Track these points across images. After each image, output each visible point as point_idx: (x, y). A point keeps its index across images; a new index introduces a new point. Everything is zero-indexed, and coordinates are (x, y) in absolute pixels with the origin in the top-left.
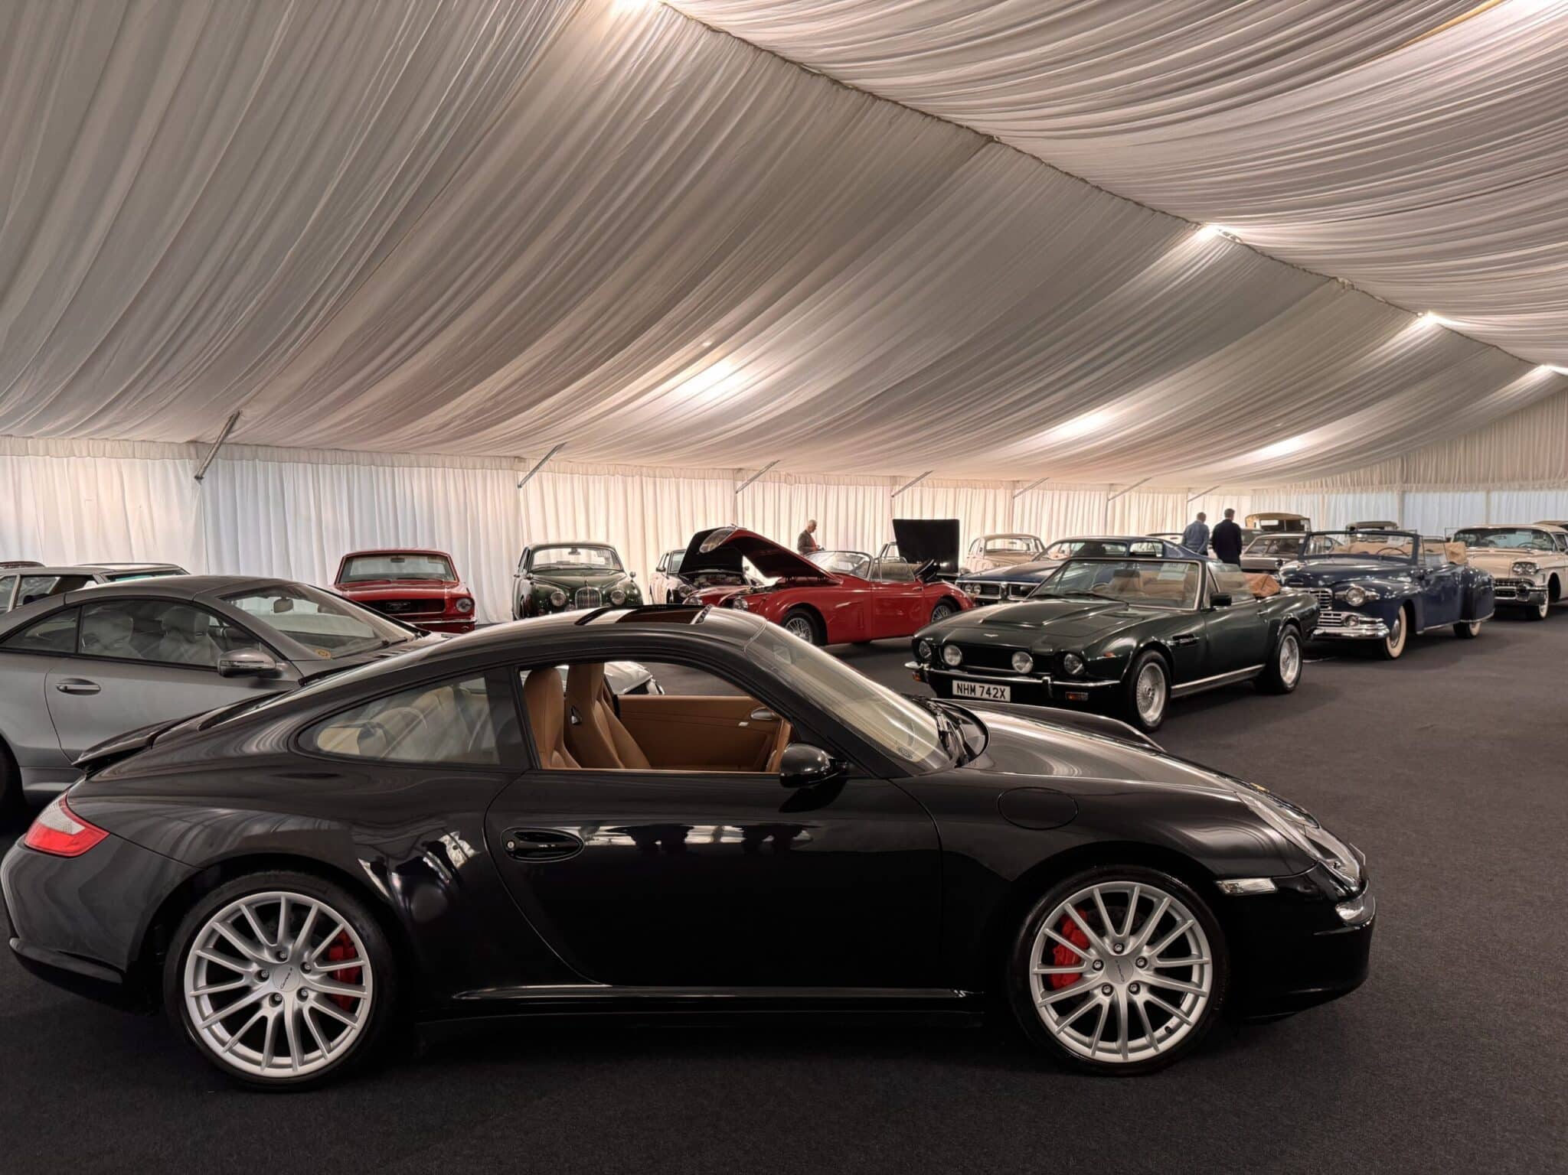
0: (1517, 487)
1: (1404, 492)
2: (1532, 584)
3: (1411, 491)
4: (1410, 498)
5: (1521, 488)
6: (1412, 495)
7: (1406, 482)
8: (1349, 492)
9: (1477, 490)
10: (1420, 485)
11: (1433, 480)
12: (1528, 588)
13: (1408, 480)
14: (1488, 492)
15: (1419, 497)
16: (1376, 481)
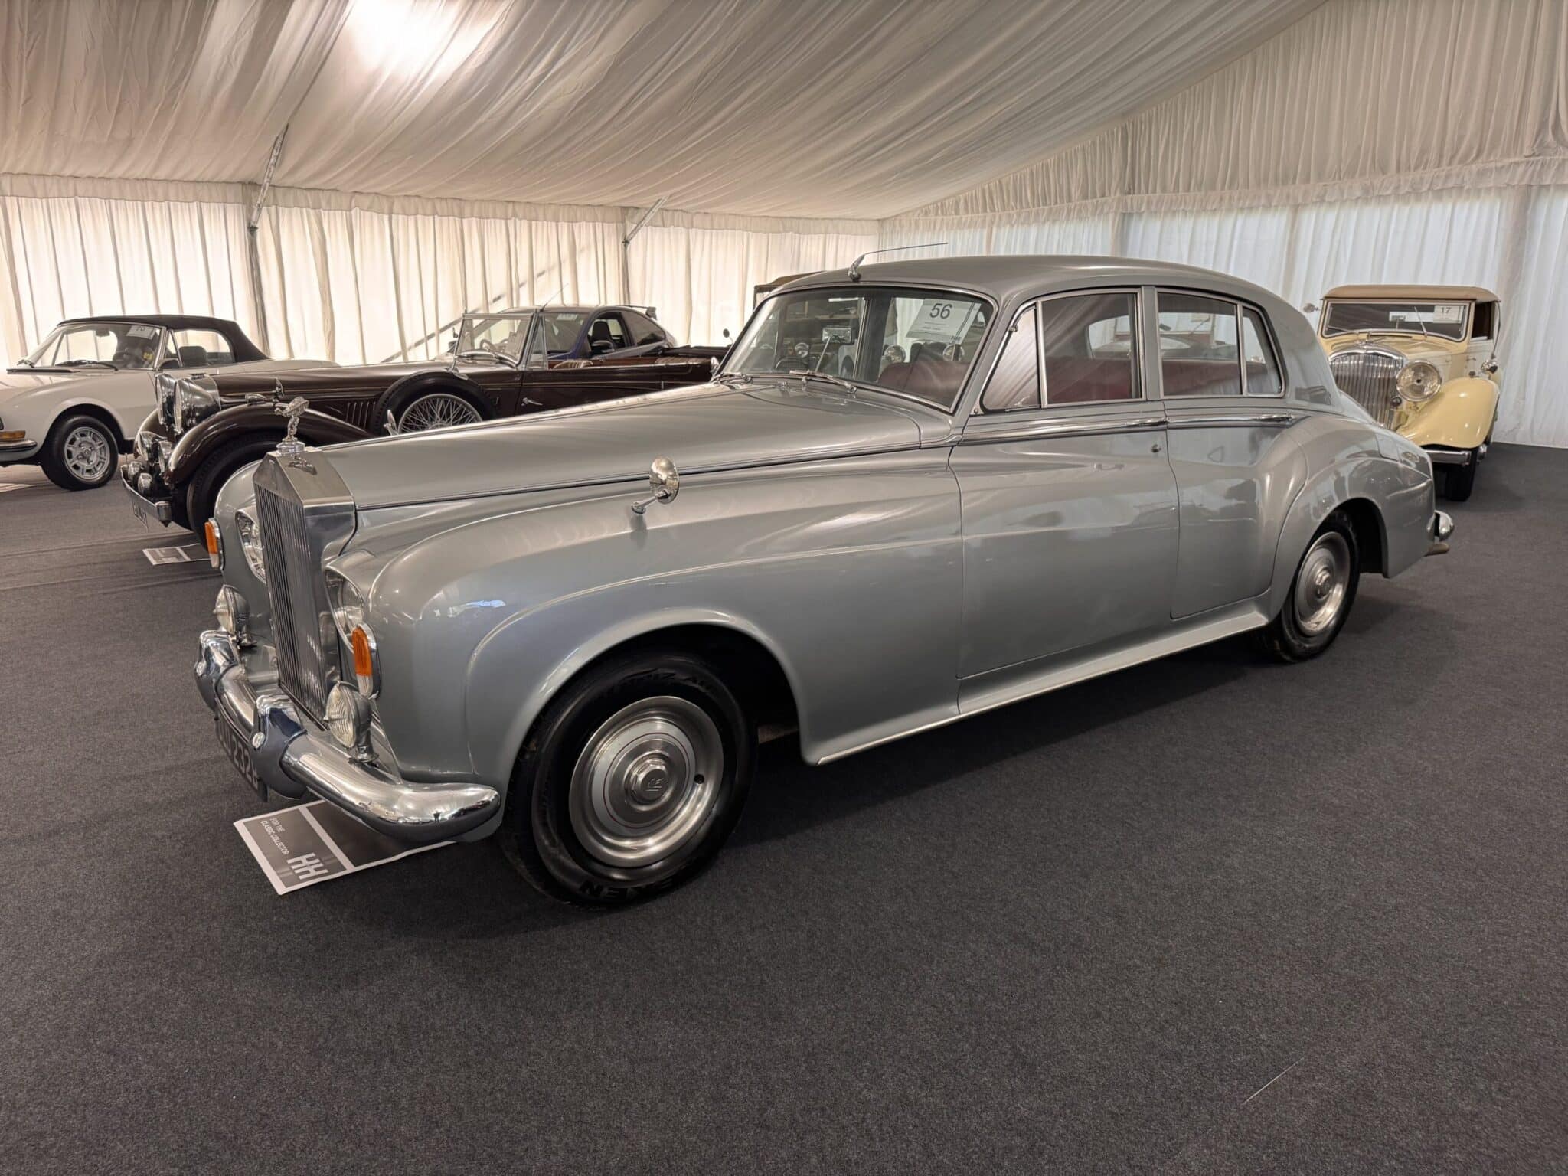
0: (1358, 193)
1: (1126, 217)
4: (1139, 226)
5: (1368, 195)
6: (1141, 219)
9: (1271, 204)
10: (1157, 197)
14: (1296, 209)
15: (1155, 226)
16: (1076, 194)
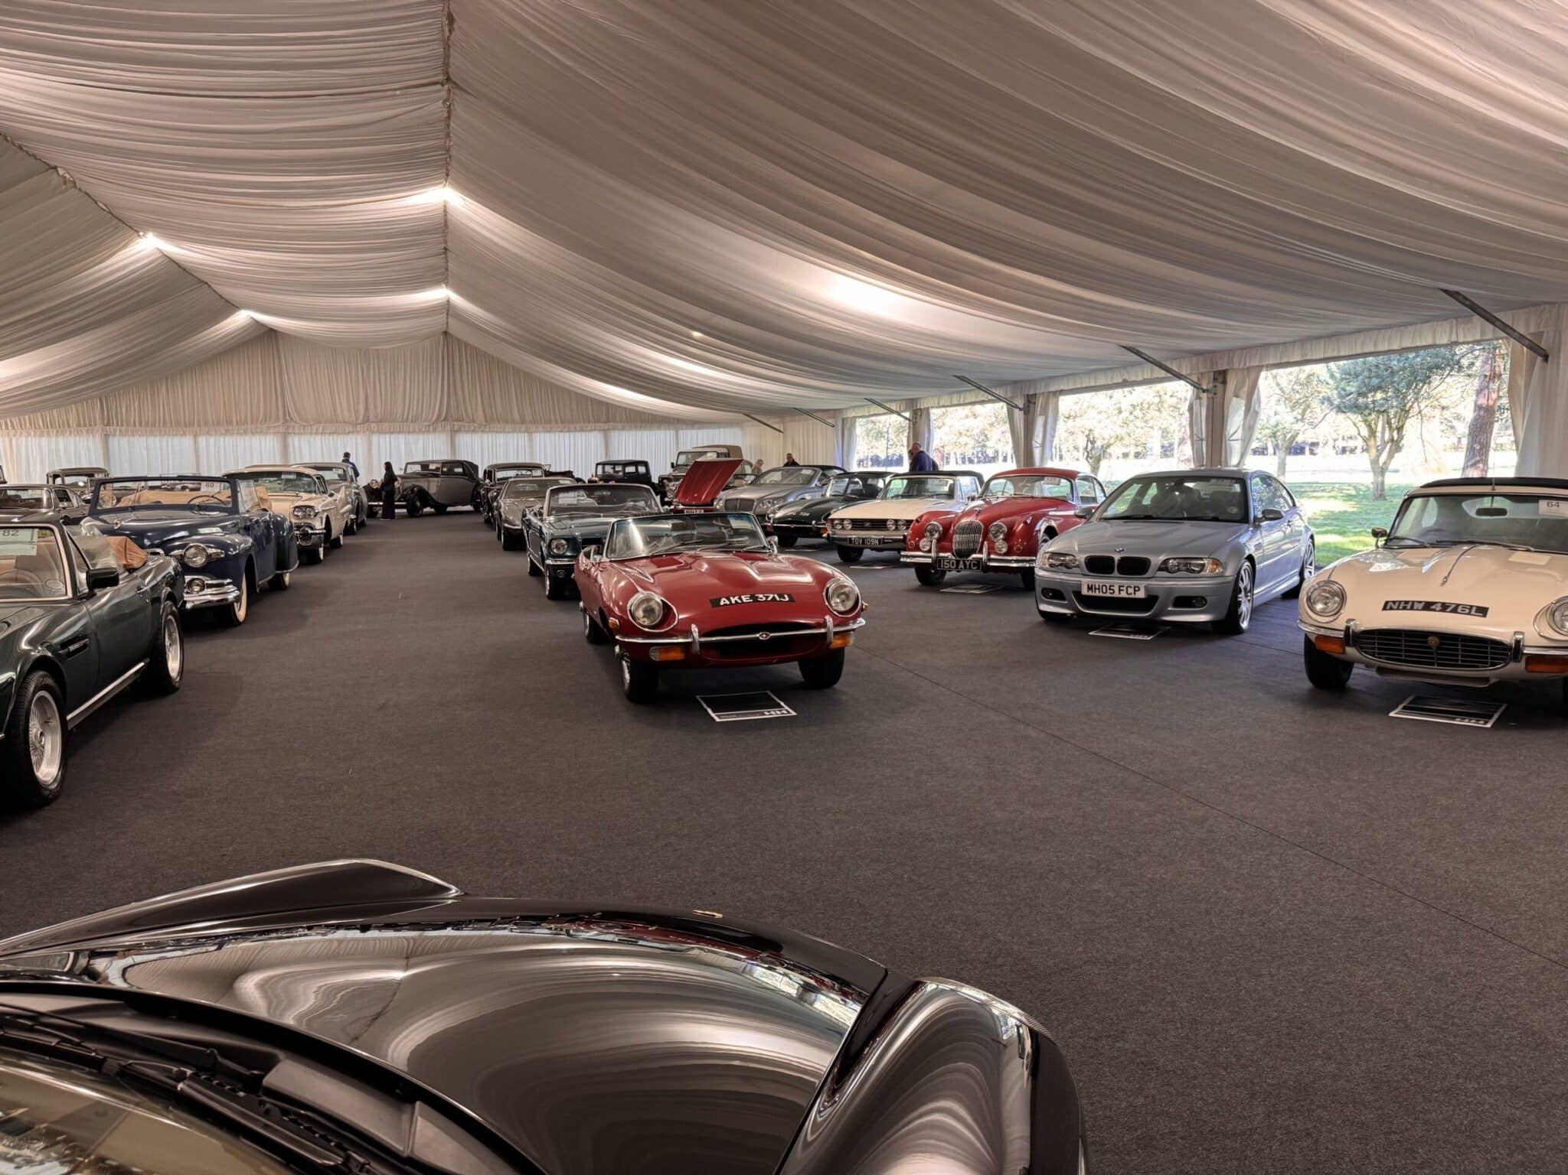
0: (223, 432)
1: (107, 436)
2: (312, 528)
3: (114, 435)
4: (114, 442)
5: (227, 432)
6: (116, 439)
7: (108, 424)
8: (42, 435)
9: (184, 434)
10: (124, 428)
11: (137, 424)
12: (310, 531)
13: (109, 423)
14: (195, 437)
15: (124, 441)
16: (73, 423)
